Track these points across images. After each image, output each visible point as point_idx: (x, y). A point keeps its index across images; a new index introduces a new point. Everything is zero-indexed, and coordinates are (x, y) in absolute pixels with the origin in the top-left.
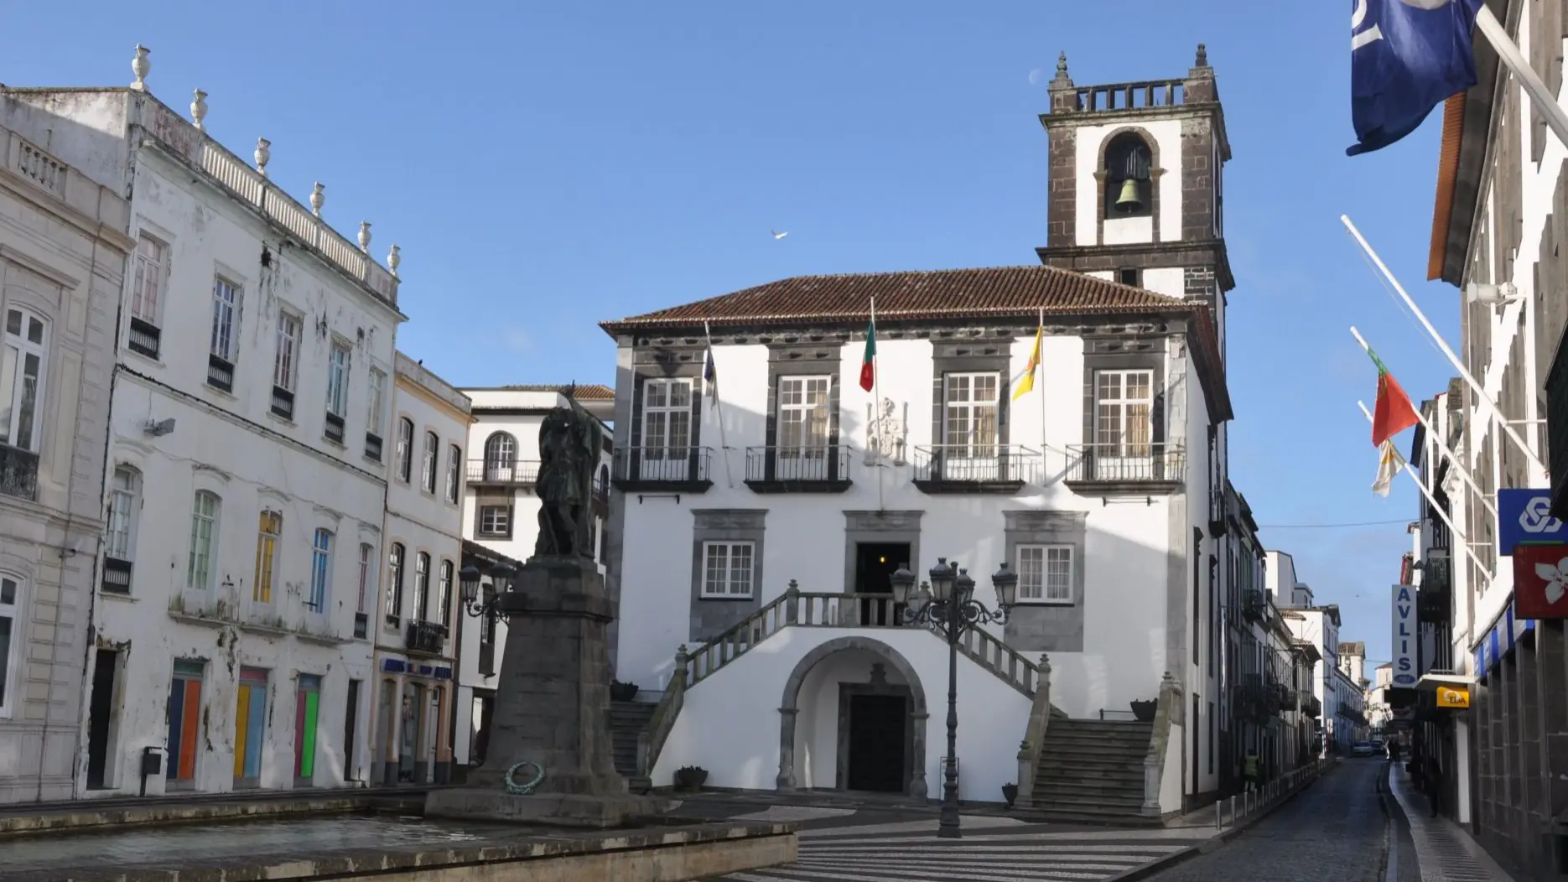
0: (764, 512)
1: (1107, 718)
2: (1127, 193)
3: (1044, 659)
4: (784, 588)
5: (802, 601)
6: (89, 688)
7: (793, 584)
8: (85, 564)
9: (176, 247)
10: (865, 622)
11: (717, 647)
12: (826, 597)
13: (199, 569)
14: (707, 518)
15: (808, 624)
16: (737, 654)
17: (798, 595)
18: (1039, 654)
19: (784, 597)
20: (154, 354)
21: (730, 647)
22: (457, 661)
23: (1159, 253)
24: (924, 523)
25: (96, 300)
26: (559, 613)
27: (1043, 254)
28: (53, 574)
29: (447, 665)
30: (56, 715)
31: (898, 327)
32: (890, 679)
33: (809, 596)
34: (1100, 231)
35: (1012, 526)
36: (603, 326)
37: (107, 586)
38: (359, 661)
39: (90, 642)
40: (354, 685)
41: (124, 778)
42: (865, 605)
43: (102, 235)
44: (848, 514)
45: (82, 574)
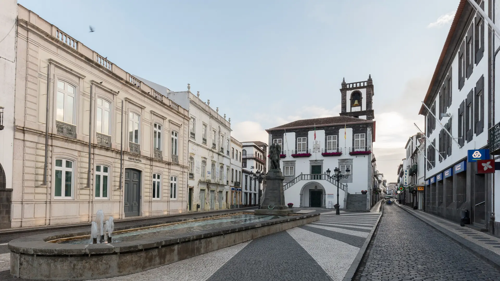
0: (295, 161)
1: (357, 194)
2: (356, 102)
3: (347, 184)
4: (300, 174)
5: (303, 176)
6: (188, 194)
7: (302, 173)
8: (186, 174)
9: (196, 120)
10: (314, 179)
11: (289, 184)
12: (307, 175)
13: (203, 175)
14: (285, 162)
15: (305, 179)
16: (292, 185)
17: (303, 175)
18: (346, 183)
19: (300, 175)
20: (194, 138)
21: (291, 184)
22: (242, 188)
23: (362, 113)
24: (324, 162)
25: (185, 129)
26: (276, 179)
27: (340, 114)
28: (181, 176)
29: (241, 189)
30: (184, 199)
31: (319, 128)
32: (318, 188)
33: (305, 175)
34: (351, 109)
35: (340, 162)
36: (266, 130)
37: (190, 178)
38: (227, 188)
39: (188, 187)
40: (227, 192)
41: (194, 209)
42: (314, 176)
43: (185, 118)
44: (310, 161)
45: (186, 176)
